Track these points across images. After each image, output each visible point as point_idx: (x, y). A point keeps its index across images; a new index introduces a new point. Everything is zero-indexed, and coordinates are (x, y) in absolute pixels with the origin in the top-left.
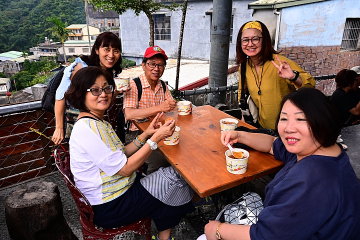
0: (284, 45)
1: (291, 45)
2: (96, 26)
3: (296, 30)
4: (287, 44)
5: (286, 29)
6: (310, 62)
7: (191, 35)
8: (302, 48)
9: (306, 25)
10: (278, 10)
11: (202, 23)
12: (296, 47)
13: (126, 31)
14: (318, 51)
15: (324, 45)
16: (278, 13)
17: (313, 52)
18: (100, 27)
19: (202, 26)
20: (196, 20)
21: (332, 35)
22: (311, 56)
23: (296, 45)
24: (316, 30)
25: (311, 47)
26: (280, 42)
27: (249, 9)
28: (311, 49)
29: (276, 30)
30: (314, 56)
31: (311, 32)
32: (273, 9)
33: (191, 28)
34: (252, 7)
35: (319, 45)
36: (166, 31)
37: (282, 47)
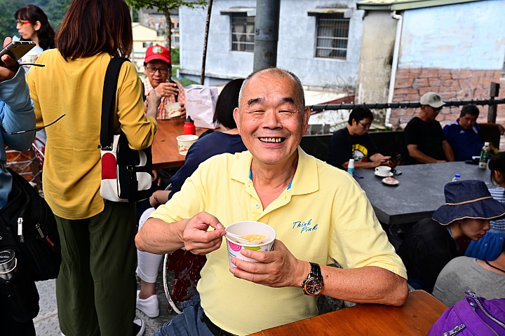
0: (408, 64)
1: (418, 66)
2: (152, 26)
3: (427, 43)
4: (412, 64)
5: (410, 41)
6: (449, 93)
7: (285, 46)
8: (436, 70)
9: (443, 37)
10: (399, 12)
11: (302, 28)
12: (426, 69)
13: (188, 35)
14: (462, 76)
15: (473, 67)
16: (397, 16)
17: (454, 77)
18: (157, 28)
19: (302, 33)
20: (294, 23)
21: (485, 53)
22: (451, 83)
23: (427, 65)
24: (459, 45)
25: (450, 70)
26: (402, 60)
27: (358, 9)
28: (450, 72)
29: (394, 41)
30: (455, 83)
31: (450, 48)
32: (391, 11)
33: (286, 34)
34: (362, 7)
35: (464, 67)
36: (248, 38)
37: (405, 67)
